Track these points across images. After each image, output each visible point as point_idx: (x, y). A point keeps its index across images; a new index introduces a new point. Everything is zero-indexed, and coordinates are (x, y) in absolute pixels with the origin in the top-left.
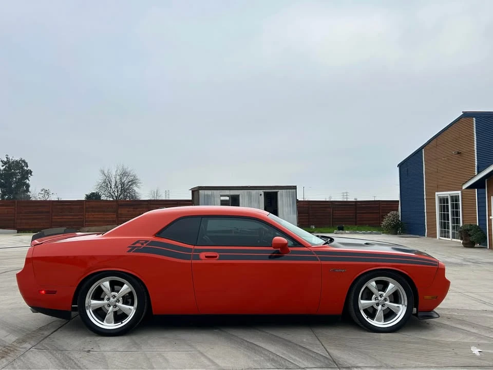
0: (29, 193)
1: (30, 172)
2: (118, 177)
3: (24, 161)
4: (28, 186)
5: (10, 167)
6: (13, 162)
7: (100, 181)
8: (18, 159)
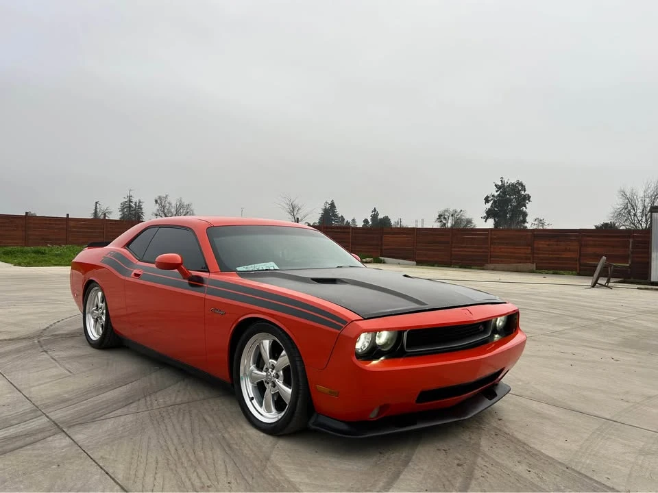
0: (526, 225)
1: (529, 197)
2: (648, 200)
3: (521, 184)
4: (525, 215)
5: (504, 193)
6: (509, 186)
7: (619, 207)
8: (514, 181)
